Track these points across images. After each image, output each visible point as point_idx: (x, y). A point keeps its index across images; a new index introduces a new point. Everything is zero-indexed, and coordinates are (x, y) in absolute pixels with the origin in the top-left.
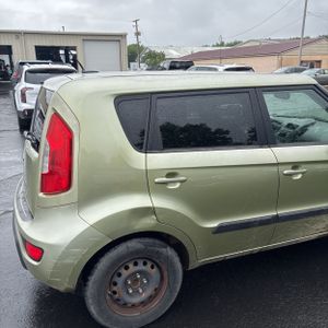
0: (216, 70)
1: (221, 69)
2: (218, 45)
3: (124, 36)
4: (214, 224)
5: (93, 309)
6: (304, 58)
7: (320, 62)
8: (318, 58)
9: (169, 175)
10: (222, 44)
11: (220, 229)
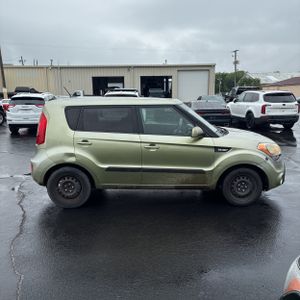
3: (213, 66)
4: (106, 166)
9: (83, 141)
11: (109, 169)
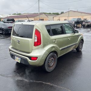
0: (25, 21)
1: (26, 21)
2: (14, 14)
4: (61, 49)
5: (46, 68)
6: (40, 18)
7: (43, 19)
8: (43, 18)
9: (55, 40)
10: (15, 14)
11: (62, 49)
